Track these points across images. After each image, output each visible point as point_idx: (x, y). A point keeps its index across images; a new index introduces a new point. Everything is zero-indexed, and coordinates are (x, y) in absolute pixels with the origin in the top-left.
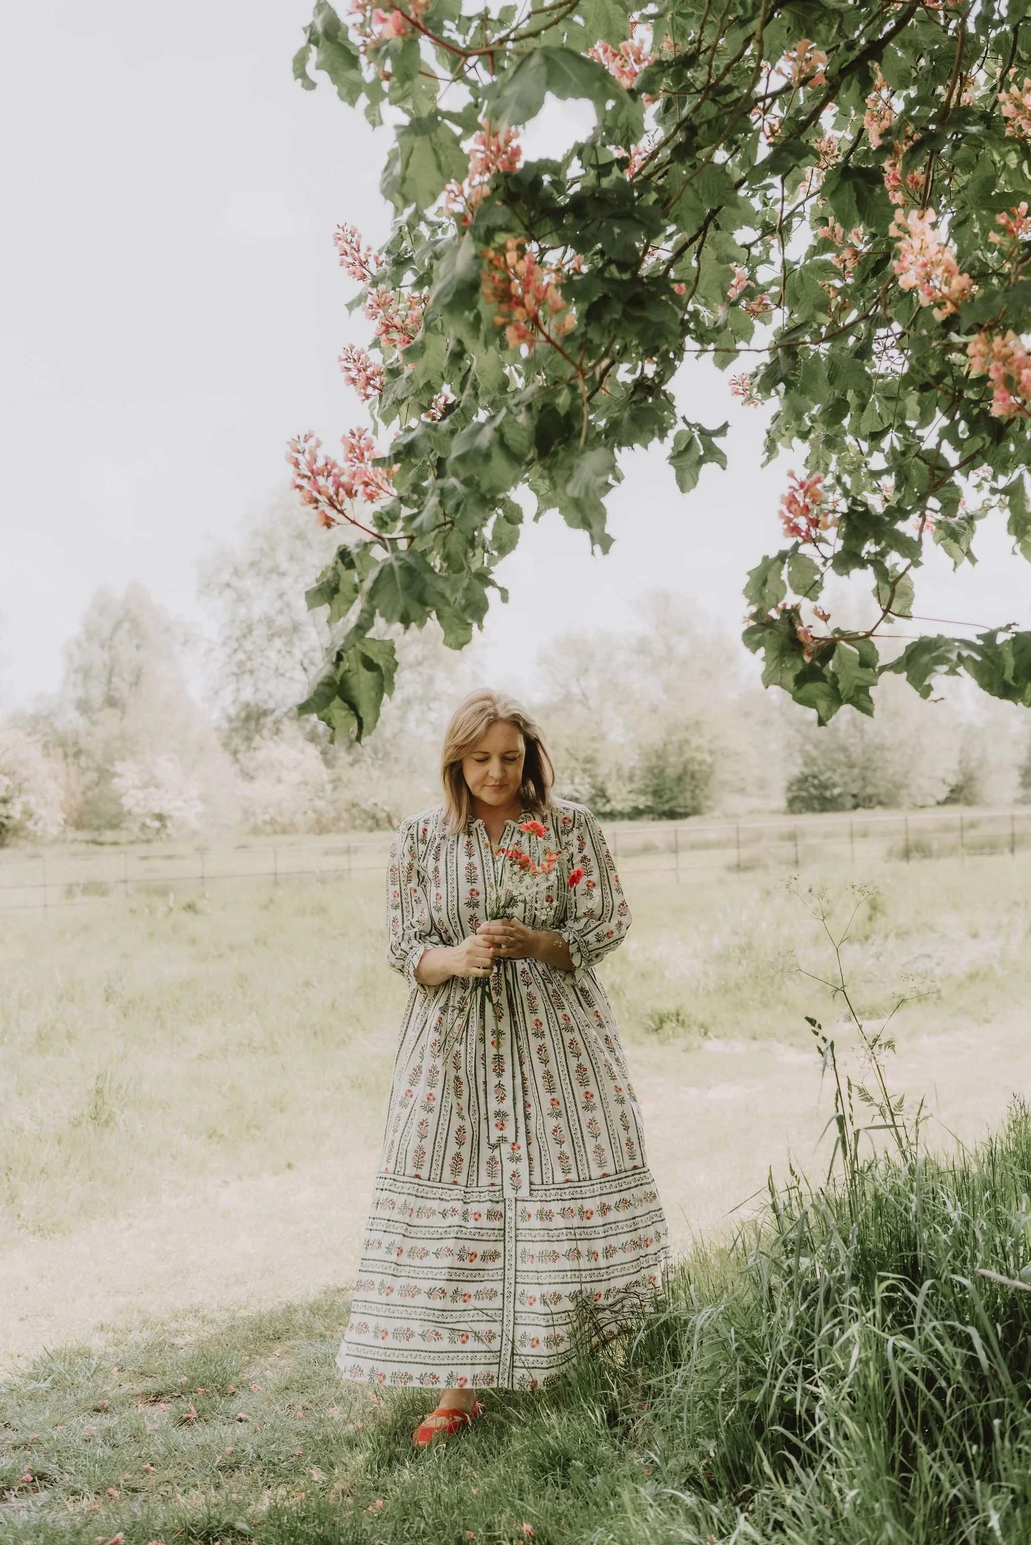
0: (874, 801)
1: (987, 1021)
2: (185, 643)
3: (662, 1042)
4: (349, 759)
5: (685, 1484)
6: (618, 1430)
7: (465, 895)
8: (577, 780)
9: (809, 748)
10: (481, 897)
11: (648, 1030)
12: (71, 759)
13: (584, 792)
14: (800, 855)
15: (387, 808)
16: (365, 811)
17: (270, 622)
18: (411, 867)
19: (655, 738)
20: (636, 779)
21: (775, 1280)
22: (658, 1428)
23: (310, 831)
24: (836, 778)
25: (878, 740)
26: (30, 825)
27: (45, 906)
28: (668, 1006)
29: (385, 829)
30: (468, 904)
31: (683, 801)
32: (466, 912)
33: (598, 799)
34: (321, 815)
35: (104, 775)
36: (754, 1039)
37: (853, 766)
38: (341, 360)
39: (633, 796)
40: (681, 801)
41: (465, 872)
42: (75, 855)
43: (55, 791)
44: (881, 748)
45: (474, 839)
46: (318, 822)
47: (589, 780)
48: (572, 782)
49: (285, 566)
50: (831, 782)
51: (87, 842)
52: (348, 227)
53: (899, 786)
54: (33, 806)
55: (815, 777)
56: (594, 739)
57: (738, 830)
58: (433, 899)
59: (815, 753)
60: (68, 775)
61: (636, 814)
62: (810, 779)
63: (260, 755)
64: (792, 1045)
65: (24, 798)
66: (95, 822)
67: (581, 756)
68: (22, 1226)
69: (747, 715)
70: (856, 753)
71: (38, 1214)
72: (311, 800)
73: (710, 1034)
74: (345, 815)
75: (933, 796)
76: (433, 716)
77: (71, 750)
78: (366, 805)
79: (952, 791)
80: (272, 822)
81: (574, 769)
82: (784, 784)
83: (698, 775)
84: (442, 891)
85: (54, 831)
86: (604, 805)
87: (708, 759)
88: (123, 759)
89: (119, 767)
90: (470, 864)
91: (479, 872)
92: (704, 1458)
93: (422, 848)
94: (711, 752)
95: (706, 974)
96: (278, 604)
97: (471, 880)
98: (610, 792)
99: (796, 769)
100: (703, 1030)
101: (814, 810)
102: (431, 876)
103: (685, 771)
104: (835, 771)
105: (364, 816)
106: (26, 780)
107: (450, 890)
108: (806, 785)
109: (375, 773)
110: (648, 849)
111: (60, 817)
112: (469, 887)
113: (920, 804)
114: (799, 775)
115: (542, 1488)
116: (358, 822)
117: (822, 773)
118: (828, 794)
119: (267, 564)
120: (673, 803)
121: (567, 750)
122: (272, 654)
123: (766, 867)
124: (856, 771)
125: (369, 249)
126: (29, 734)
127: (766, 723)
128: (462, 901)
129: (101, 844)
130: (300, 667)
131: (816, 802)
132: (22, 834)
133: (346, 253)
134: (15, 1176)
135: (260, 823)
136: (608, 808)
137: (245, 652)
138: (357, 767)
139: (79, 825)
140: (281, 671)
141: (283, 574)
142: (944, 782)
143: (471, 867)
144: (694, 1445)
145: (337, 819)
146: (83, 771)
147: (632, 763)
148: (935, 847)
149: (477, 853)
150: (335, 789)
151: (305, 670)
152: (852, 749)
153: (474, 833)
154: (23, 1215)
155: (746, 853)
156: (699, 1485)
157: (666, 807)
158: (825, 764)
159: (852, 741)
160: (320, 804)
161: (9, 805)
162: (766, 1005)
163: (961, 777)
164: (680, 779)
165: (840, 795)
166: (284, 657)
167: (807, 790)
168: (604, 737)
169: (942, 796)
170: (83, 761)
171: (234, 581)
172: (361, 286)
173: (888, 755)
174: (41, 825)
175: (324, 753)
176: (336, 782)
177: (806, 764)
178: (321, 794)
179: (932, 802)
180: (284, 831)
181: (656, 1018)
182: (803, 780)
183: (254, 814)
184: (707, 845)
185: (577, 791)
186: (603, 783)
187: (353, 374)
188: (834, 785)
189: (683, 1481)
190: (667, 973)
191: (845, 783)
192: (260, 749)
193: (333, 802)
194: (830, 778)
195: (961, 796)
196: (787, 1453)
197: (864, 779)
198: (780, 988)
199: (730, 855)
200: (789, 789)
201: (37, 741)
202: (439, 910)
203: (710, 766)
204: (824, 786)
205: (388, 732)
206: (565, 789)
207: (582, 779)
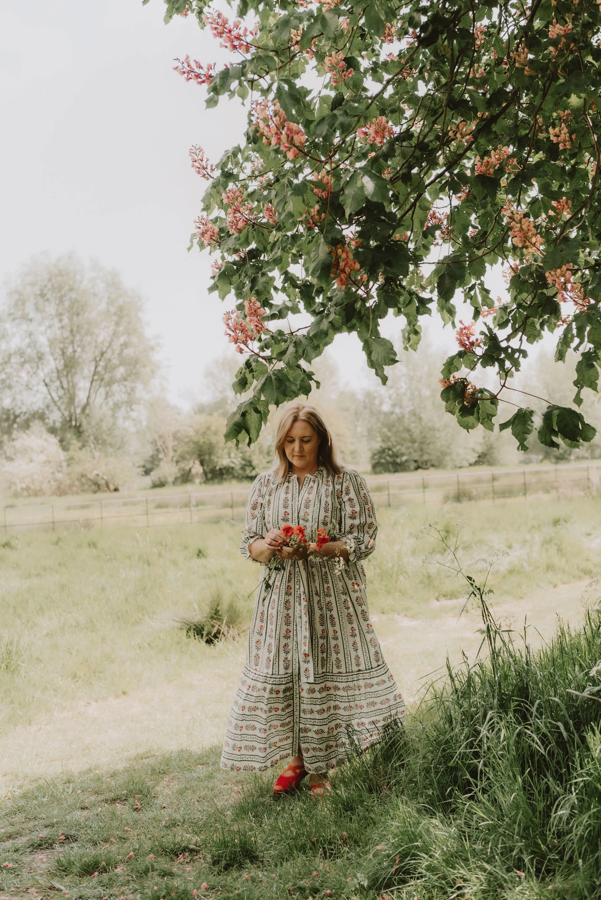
0: (429, 464)
1: (521, 598)
4: (79, 444)
7: (281, 515)
8: (232, 455)
9: (385, 430)
10: (290, 517)
13: (237, 463)
14: (391, 501)
15: (105, 477)
16: (90, 479)
17: (21, 353)
23: (54, 494)
24: (403, 450)
25: (430, 425)
29: (104, 491)
30: (283, 520)
32: (282, 524)
33: (247, 468)
34: (61, 483)
37: (413, 441)
41: (283, 502)
44: (432, 429)
45: (290, 485)
46: (59, 488)
47: (241, 455)
48: (229, 457)
50: (400, 452)
52: (197, 147)
53: (444, 454)
55: (389, 449)
59: (389, 434)
62: (386, 451)
63: (17, 444)
70: (416, 433)
72: (53, 473)
74: (77, 483)
75: (467, 460)
76: (134, 414)
78: (92, 476)
79: (479, 457)
80: (28, 489)
82: (369, 454)
84: (271, 512)
86: (251, 471)
90: (286, 498)
91: (290, 502)
96: (27, 341)
97: (286, 507)
98: (254, 463)
99: (377, 445)
101: (389, 471)
102: (266, 505)
104: (402, 445)
105: (90, 483)
107: (275, 512)
108: (384, 455)
109: (97, 454)
112: (284, 510)
113: (459, 465)
114: (379, 449)
116: (86, 487)
117: (395, 447)
118: (398, 460)
119: (20, 314)
122: (23, 374)
124: (416, 445)
125: (208, 160)
127: (356, 415)
128: (280, 518)
130: (43, 383)
131: (390, 466)
133: (196, 161)
135: (19, 489)
137: (6, 373)
138: (84, 450)
140: (30, 386)
142: (474, 451)
143: (286, 500)
145: (71, 486)
147: (268, 444)
148: (474, 493)
149: (291, 492)
150: (69, 465)
151: (46, 385)
152: (413, 430)
153: (291, 482)
158: (396, 441)
159: (413, 425)
160: (59, 476)
162: (389, 592)
163: (485, 447)
165: (406, 461)
166: (32, 376)
167: (384, 458)
169: (473, 460)
173: (437, 435)
175: (61, 441)
176: (70, 461)
177: (383, 441)
178: (59, 469)
179: (466, 464)
180: (36, 495)
182: (382, 452)
183: (14, 483)
185: (233, 463)
186: (250, 456)
188: (403, 455)
191: (410, 453)
192: (17, 439)
193: (69, 474)
194: (400, 449)
195: (485, 460)
197: (421, 450)
198: (396, 582)
200: (373, 458)
204: (396, 455)
205: (104, 426)
206: (224, 461)
207: (236, 454)
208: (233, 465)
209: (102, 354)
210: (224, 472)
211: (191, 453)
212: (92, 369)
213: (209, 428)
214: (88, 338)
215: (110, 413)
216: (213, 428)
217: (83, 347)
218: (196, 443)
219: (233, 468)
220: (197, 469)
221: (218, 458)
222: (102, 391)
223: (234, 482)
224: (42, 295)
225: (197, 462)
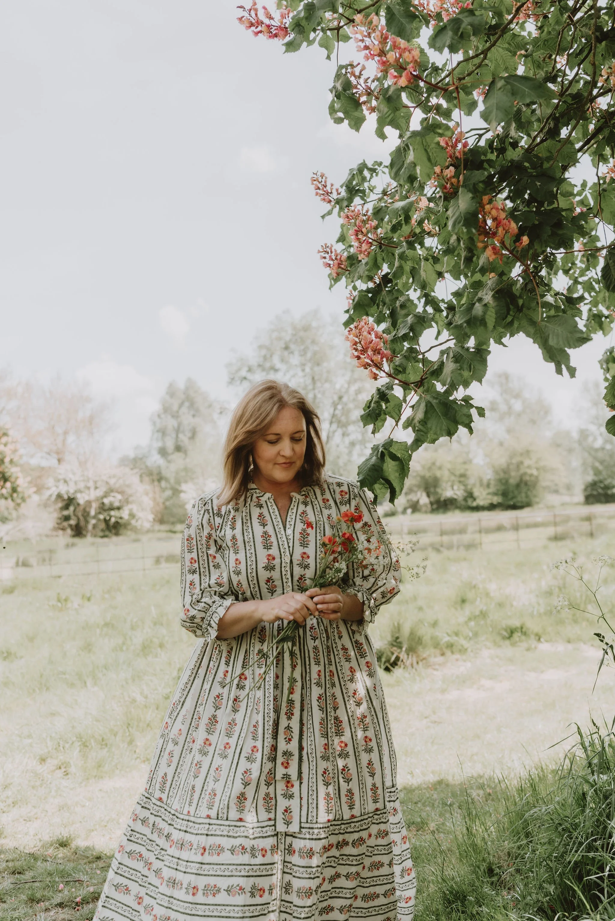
2: (221, 413)
3: (513, 645)
5: (536, 912)
6: (495, 879)
7: (263, 561)
8: (455, 487)
9: (597, 464)
10: (277, 562)
11: (504, 638)
12: (156, 483)
13: (460, 495)
14: (593, 530)
18: (210, 536)
19: (502, 461)
20: (492, 486)
21: (586, 787)
22: (518, 877)
26: (133, 522)
27: (144, 570)
28: (516, 623)
31: (521, 498)
32: (264, 575)
33: (469, 499)
35: (176, 492)
36: (569, 642)
38: (319, 252)
39: (490, 497)
40: (519, 499)
41: (261, 539)
42: (160, 539)
43: (147, 502)
45: (265, 511)
47: (463, 487)
48: (453, 489)
49: (278, 365)
50: (611, 485)
51: (167, 531)
52: (319, 174)
54: (135, 511)
55: (601, 482)
56: (465, 463)
57: (555, 516)
58: (232, 564)
59: (601, 468)
60: (155, 493)
61: (492, 507)
62: (598, 483)
64: (592, 645)
65: (130, 506)
66: (172, 519)
67: (458, 473)
68: (138, 758)
69: (558, 446)
71: (146, 750)
73: (542, 640)
77: (155, 477)
81: (453, 481)
82: (583, 487)
83: (529, 483)
84: (241, 556)
85: (147, 525)
87: (535, 472)
88: (186, 482)
89: (184, 487)
90: (265, 533)
91: (273, 539)
92: (547, 896)
93: (218, 520)
94: (538, 469)
95: (539, 604)
97: (267, 546)
98: (476, 494)
99: (590, 478)
100: (537, 638)
101: (601, 502)
102: (230, 544)
103: (521, 480)
104: (613, 478)
106: (131, 496)
107: (248, 555)
108: (596, 487)
110: (500, 528)
111: (151, 517)
112: (265, 552)
114: (592, 481)
115: (450, 913)
117: (606, 480)
118: (609, 492)
119: (268, 365)
120: (515, 500)
121: (449, 470)
123: (573, 538)
125: (332, 185)
126: (132, 469)
127: (570, 451)
128: (261, 565)
129: (175, 532)
131: (602, 498)
132: (129, 527)
133: (319, 188)
134: (132, 728)
136: (475, 504)
139: (161, 521)
141: (276, 370)
143: (266, 535)
144: (541, 887)
146: (163, 490)
147: (489, 477)
149: (269, 523)
153: (264, 505)
154: (137, 751)
155: (560, 529)
156: (545, 912)
157: (511, 503)
158: (607, 474)
161: (121, 511)
162: (576, 622)
164: (518, 486)
167: (597, 490)
168: (470, 461)
170: (163, 484)
171: (249, 376)
172: (328, 207)
174: (140, 522)
177: (595, 474)
181: (509, 631)
182: (593, 485)
184: (536, 525)
185: (455, 494)
186: (471, 489)
187: (327, 261)
188: (613, 487)
189: (535, 910)
190: (515, 603)
194: (611, 482)
196: (597, 893)
199: (551, 531)
200: (585, 490)
201: (137, 473)
202: (238, 573)
203: (537, 477)
204: (607, 488)
205: (341, 462)
206: (448, 493)
207: (459, 487)
208: (455, 497)
209: (340, 398)
210: (447, 502)
211: (419, 486)
212: (331, 411)
213: (434, 464)
214: (327, 385)
215: (346, 451)
216: (438, 464)
217: (323, 393)
218: (423, 478)
219: (456, 500)
220: (424, 500)
221: (442, 490)
222: (340, 432)
223: (457, 512)
224: (287, 348)
225: (424, 495)
